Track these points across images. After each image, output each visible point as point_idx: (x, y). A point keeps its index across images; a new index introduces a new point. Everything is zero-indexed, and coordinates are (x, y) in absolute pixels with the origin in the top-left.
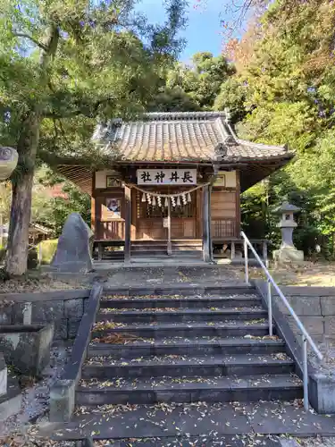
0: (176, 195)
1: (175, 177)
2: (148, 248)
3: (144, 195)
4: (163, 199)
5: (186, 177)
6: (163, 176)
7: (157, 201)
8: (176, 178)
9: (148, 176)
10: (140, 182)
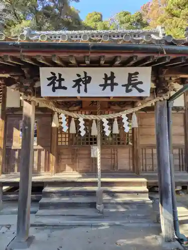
0: (111, 116)
1: (110, 81)
2: (67, 194)
3: (55, 116)
4: (88, 123)
5: (132, 82)
6: (88, 80)
7: (78, 127)
8: (113, 85)
9: (61, 80)
10: (46, 91)
